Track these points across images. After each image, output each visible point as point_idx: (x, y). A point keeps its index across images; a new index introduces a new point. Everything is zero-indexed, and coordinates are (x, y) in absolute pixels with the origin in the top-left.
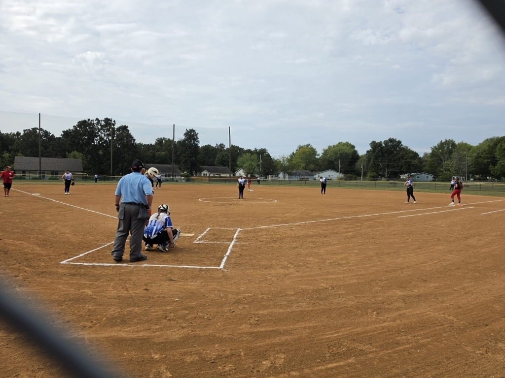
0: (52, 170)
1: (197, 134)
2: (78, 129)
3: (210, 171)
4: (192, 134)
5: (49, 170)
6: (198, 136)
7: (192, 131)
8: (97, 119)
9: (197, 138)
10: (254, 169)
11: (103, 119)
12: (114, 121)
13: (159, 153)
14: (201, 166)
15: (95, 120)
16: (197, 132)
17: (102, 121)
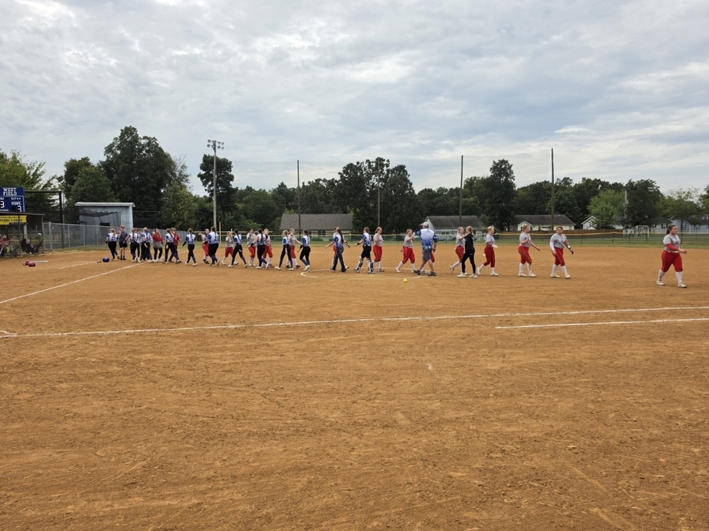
0: (319, 229)
1: (511, 166)
2: (345, 175)
3: (533, 223)
4: (503, 166)
5: (316, 228)
6: (512, 169)
7: (503, 162)
8: (368, 161)
9: (512, 172)
10: (611, 216)
11: (374, 160)
12: (388, 161)
13: (467, 199)
14: (517, 216)
15: (365, 162)
16: (510, 163)
17: (373, 162)
